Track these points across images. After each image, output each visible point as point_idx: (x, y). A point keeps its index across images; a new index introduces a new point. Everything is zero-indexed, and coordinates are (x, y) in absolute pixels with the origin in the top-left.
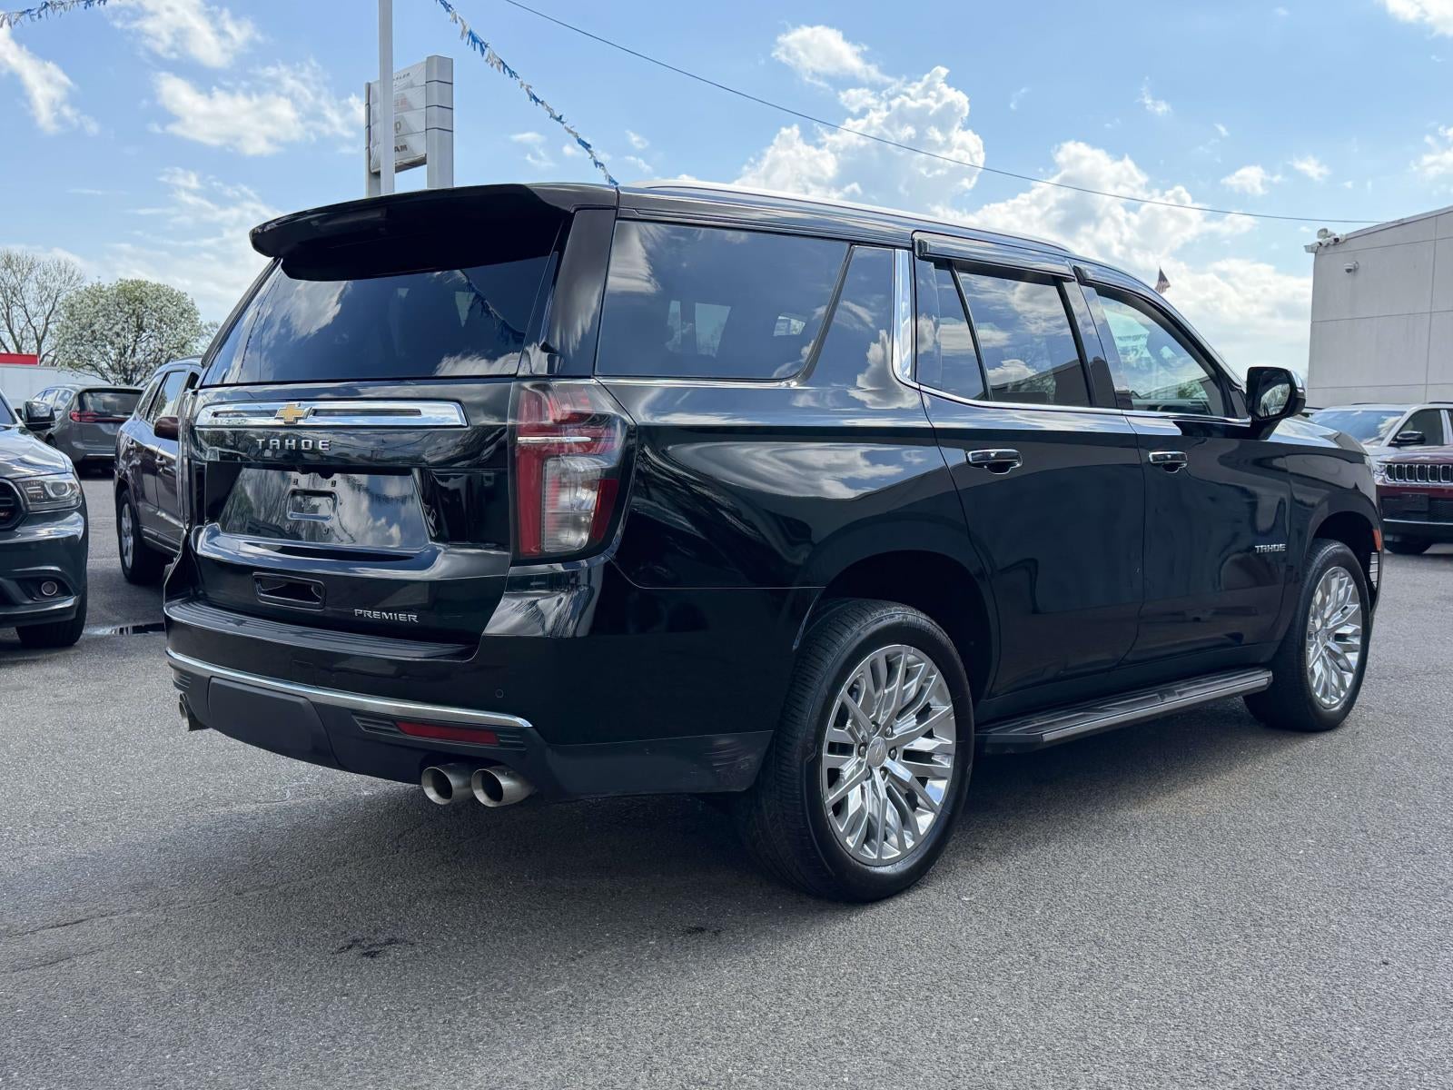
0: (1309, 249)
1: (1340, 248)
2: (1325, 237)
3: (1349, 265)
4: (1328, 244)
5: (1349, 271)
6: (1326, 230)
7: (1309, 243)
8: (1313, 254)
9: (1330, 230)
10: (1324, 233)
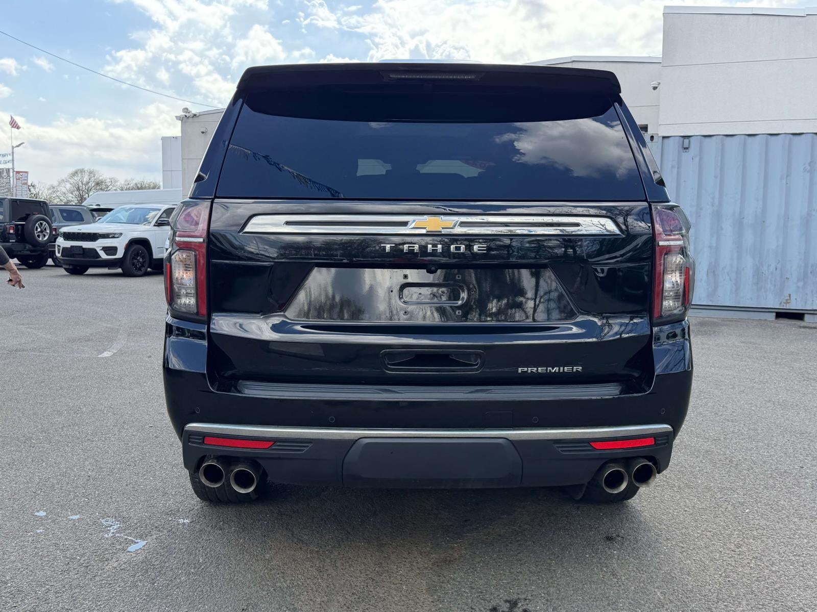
0: (178, 118)
1: (196, 119)
2: (186, 112)
3: (203, 130)
4: (189, 117)
5: (203, 133)
6: (187, 109)
7: (179, 115)
8: (180, 122)
9: (190, 109)
10: (186, 110)
